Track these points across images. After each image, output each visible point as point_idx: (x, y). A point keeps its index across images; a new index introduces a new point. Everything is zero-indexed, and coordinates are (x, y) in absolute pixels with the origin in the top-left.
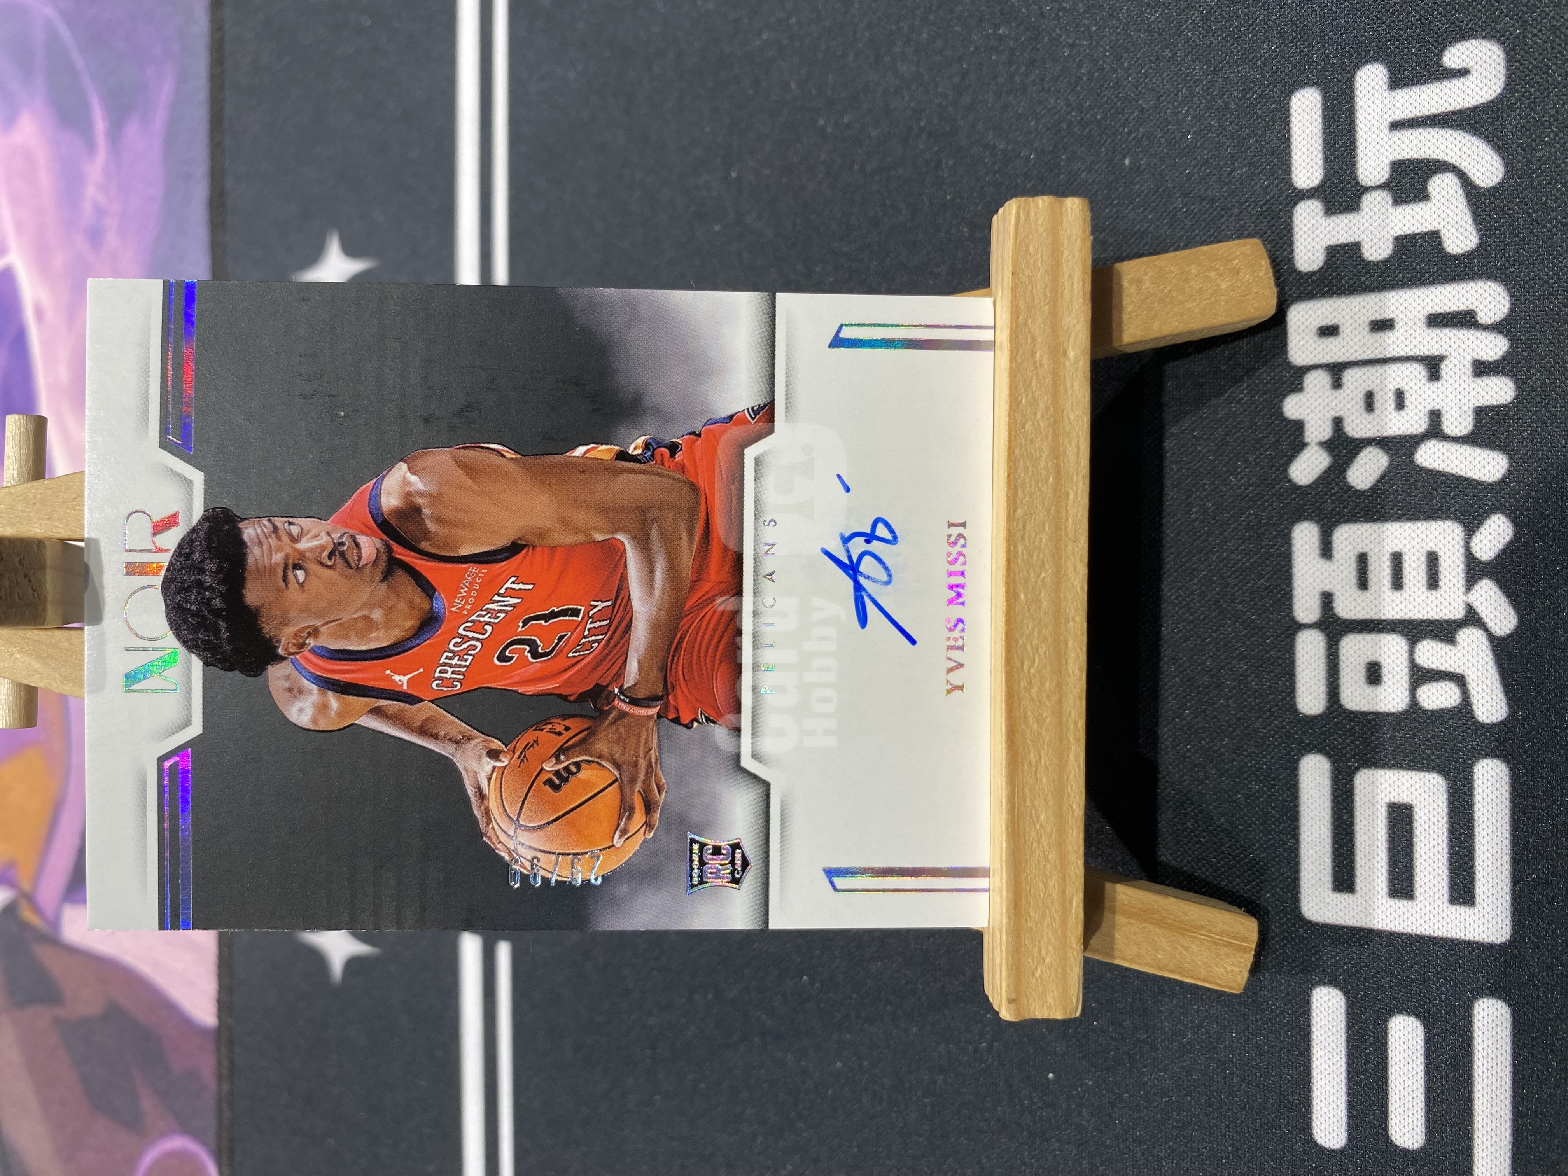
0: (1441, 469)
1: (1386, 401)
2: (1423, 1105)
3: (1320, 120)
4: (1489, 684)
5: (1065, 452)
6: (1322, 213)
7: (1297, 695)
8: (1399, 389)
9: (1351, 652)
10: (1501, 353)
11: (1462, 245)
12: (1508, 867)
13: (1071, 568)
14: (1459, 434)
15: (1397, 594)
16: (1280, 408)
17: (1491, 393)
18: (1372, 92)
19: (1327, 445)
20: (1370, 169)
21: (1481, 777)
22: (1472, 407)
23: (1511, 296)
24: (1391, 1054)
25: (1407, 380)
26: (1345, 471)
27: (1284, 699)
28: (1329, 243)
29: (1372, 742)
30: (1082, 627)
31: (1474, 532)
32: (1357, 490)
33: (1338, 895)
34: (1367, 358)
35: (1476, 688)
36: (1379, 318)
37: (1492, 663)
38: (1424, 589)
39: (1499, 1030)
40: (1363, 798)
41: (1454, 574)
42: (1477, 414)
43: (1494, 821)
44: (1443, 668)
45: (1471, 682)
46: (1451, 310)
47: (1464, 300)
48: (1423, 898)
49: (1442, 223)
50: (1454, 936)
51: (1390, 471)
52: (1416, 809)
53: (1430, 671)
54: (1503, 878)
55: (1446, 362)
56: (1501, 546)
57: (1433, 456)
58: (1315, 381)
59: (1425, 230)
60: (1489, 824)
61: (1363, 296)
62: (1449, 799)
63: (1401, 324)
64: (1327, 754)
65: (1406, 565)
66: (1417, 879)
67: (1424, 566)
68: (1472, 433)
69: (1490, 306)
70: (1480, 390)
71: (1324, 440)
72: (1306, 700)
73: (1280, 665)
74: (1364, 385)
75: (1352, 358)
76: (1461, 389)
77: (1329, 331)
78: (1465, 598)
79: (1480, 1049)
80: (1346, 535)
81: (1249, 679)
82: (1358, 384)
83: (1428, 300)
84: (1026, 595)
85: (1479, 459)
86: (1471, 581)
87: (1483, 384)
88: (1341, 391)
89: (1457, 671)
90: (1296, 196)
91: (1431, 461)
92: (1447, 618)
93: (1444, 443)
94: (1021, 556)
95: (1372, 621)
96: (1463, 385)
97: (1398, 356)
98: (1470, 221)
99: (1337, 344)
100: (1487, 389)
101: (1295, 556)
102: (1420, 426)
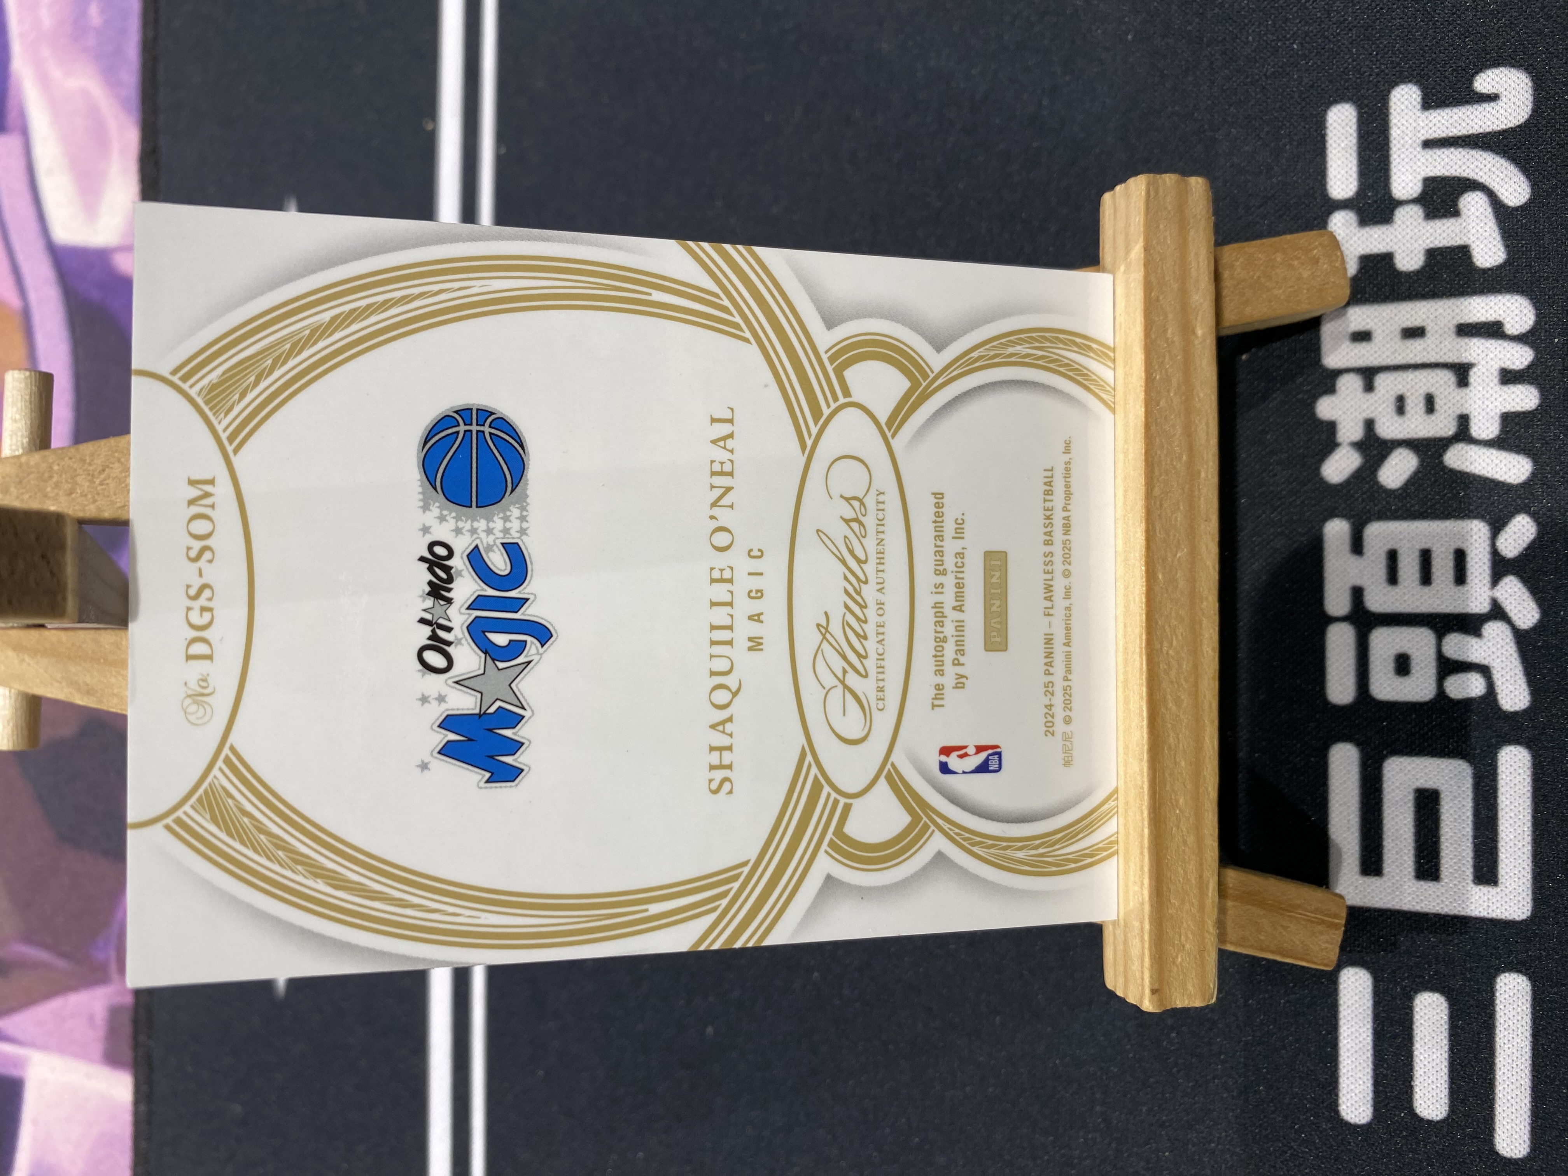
0: (1468, 470)
1: (1415, 405)
2: (1446, 1078)
3: (1355, 134)
4: (1514, 676)
6: (1355, 224)
7: (1327, 685)
8: (1429, 394)
9: (1381, 645)
10: (1526, 363)
11: (1491, 260)
12: (1530, 848)
13: (1204, 548)
14: (1487, 438)
15: (1426, 589)
16: (1313, 409)
17: (1517, 400)
18: (1406, 111)
19: (1359, 446)
20: (1403, 184)
21: (1505, 763)
22: (1499, 413)
23: (1536, 310)
24: (1416, 1030)
25: (1437, 385)
26: (1376, 471)
27: (1314, 689)
28: (1363, 252)
30: (1214, 607)
32: (1387, 490)
33: (1366, 878)
34: (1398, 363)
35: (1500, 678)
36: (1411, 326)
37: (1516, 655)
38: (1451, 585)
39: (1520, 1003)
40: (1391, 785)
41: (1481, 570)
42: (1503, 420)
43: (1517, 804)
44: (1470, 660)
45: (1496, 673)
46: (1480, 320)
47: (1492, 311)
48: (1448, 880)
49: (1472, 238)
50: (1479, 918)
51: (1419, 472)
52: (1443, 795)
53: (1455, 662)
54: (1525, 858)
55: (1475, 369)
56: (1525, 545)
57: (1461, 458)
58: (1347, 385)
59: (1455, 244)
60: (1512, 807)
61: (1395, 305)
62: (1473, 785)
63: (1432, 332)
64: (1356, 743)
65: (1434, 561)
66: (1443, 861)
67: (1451, 563)
68: (1499, 437)
69: (1517, 319)
70: (1506, 396)
71: (1355, 440)
72: (1336, 690)
73: (1310, 655)
74: (1395, 389)
75: (1386, 363)
76: (1488, 396)
77: (1362, 336)
78: (1490, 593)
79: (1502, 1021)
80: (1377, 532)
82: (1389, 388)
83: (1457, 310)
85: (1504, 462)
86: (1496, 578)
87: (1509, 391)
88: (1373, 394)
89: (1483, 662)
90: (1331, 207)
91: (1459, 463)
92: (1473, 612)
93: (1472, 446)
95: (1401, 615)
96: (1491, 392)
97: (1428, 362)
98: (1499, 238)
99: (1369, 348)
100: (1513, 396)
101: (1326, 552)
102: (1449, 429)
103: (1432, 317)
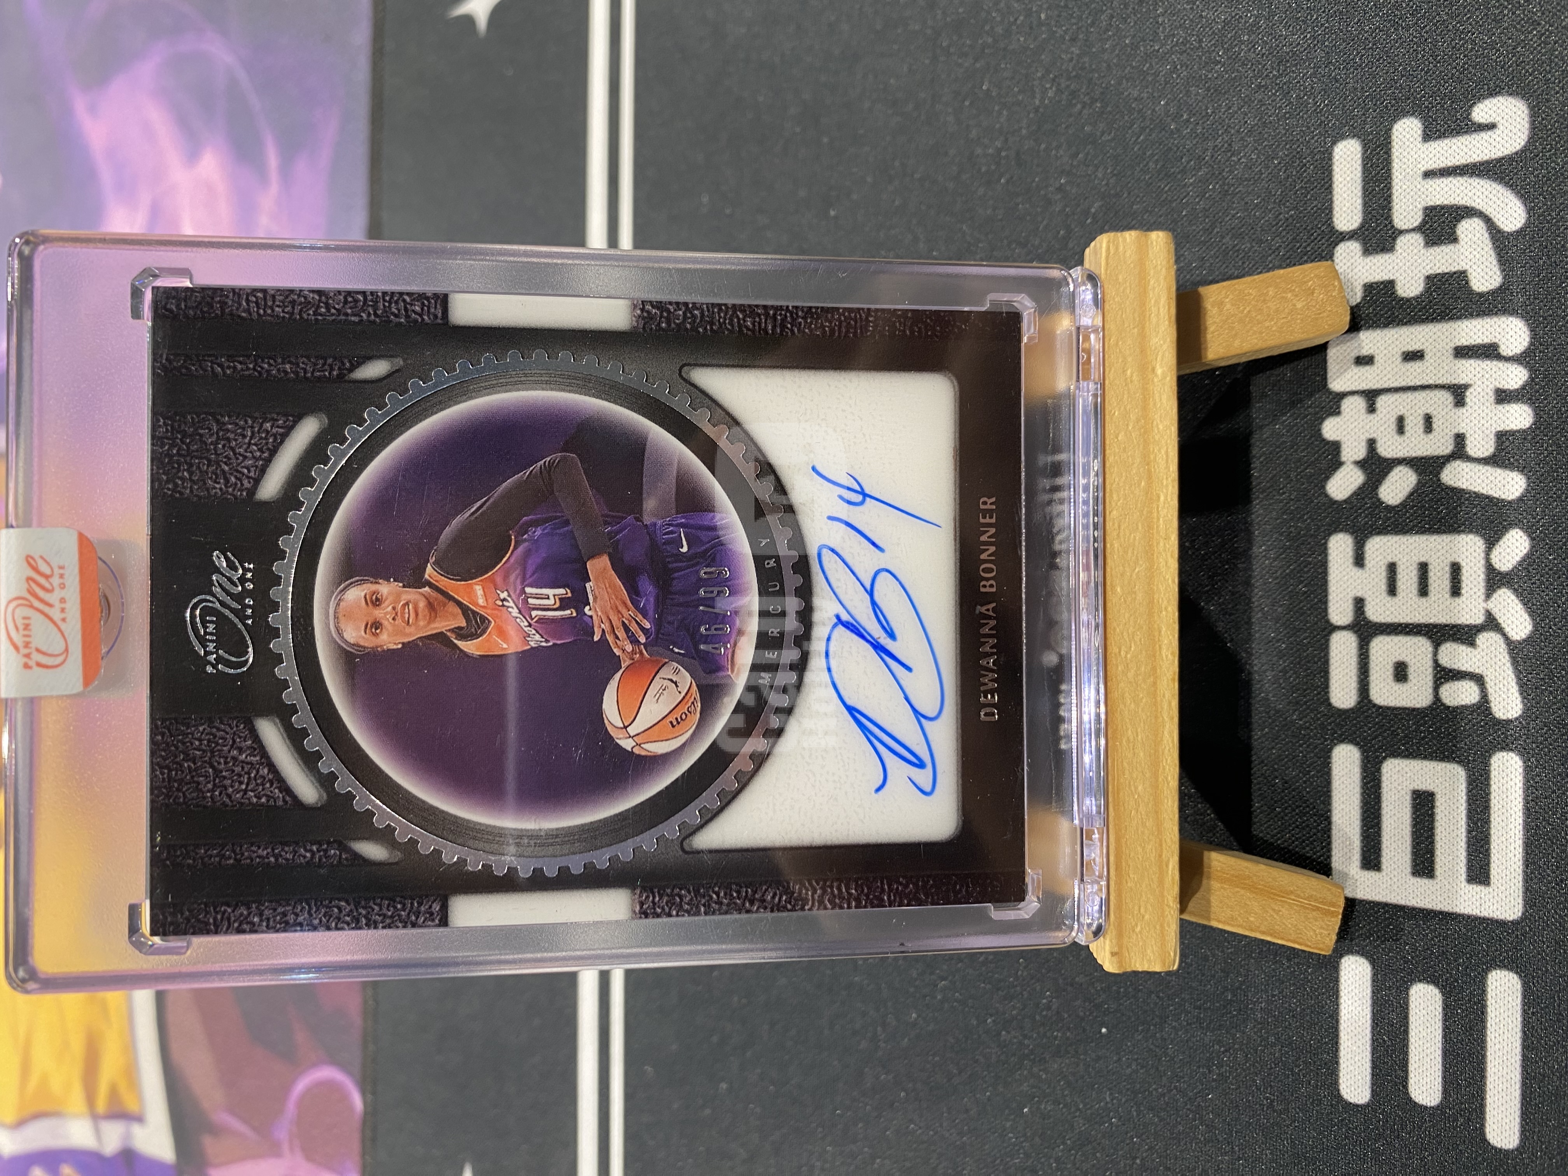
0: (1464, 487)
1: (1415, 425)
2: (1440, 1066)
3: (1360, 168)
4: (1506, 684)
6: (1360, 253)
7: (1331, 690)
8: (1427, 414)
9: (1380, 652)
13: (1163, 563)
14: (1482, 456)
15: (1424, 600)
16: (1320, 430)
17: (1511, 419)
18: (1407, 143)
19: (1361, 464)
20: (1404, 215)
21: (1497, 769)
22: (1494, 431)
23: (1531, 331)
24: (1412, 1019)
25: (1436, 405)
26: (1377, 488)
27: (1319, 693)
28: (1366, 281)
29: (1398, 734)
30: (1174, 616)
31: (1494, 545)
32: (1388, 506)
33: (1366, 872)
34: (1399, 386)
36: (1411, 349)
37: (1509, 665)
38: (1447, 596)
39: (1510, 999)
40: (1389, 785)
41: (1475, 583)
42: (1498, 438)
43: (1509, 808)
44: (1464, 669)
45: (1489, 681)
46: (1476, 343)
47: (1488, 333)
48: (1442, 877)
49: (1470, 263)
51: (1419, 488)
52: (1438, 796)
53: (1450, 671)
54: (1517, 859)
55: (1471, 390)
56: (1518, 559)
57: (1457, 475)
58: (1351, 407)
59: (1454, 270)
60: (1504, 811)
61: (1396, 329)
62: (1467, 788)
63: (1430, 355)
64: (1357, 744)
65: (1431, 574)
66: (1438, 859)
67: (1448, 575)
68: (1494, 455)
69: (1512, 340)
70: (1501, 415)
71: (1358, 459)
72: (1339, 695)
73: (1315, 663)
74: (1396, 410)
76: (1484, 415)
77: (1365, 360)
78: (1485, 605)
79: (1493, 1015)
80: (1377, 546)
81: (1288, 675)
82: (1390, 409)
83: (1455, 333)
85: (1499, 478)
86: (1490, 589)
87: (1503, 411)
88: (1375, 415)
89: (1477, 671)
90: (1337, 238)
91: (1455, 479)
93: (1468, 464)
95: (1400, 625)
96: (1486, 411)
97: (1427, 383)
98: (1495, 262)
99: (1372, 372)
100: (1507, 415)
101: (1330, 565)
102: (1446, 448)
103: (1431, 340)
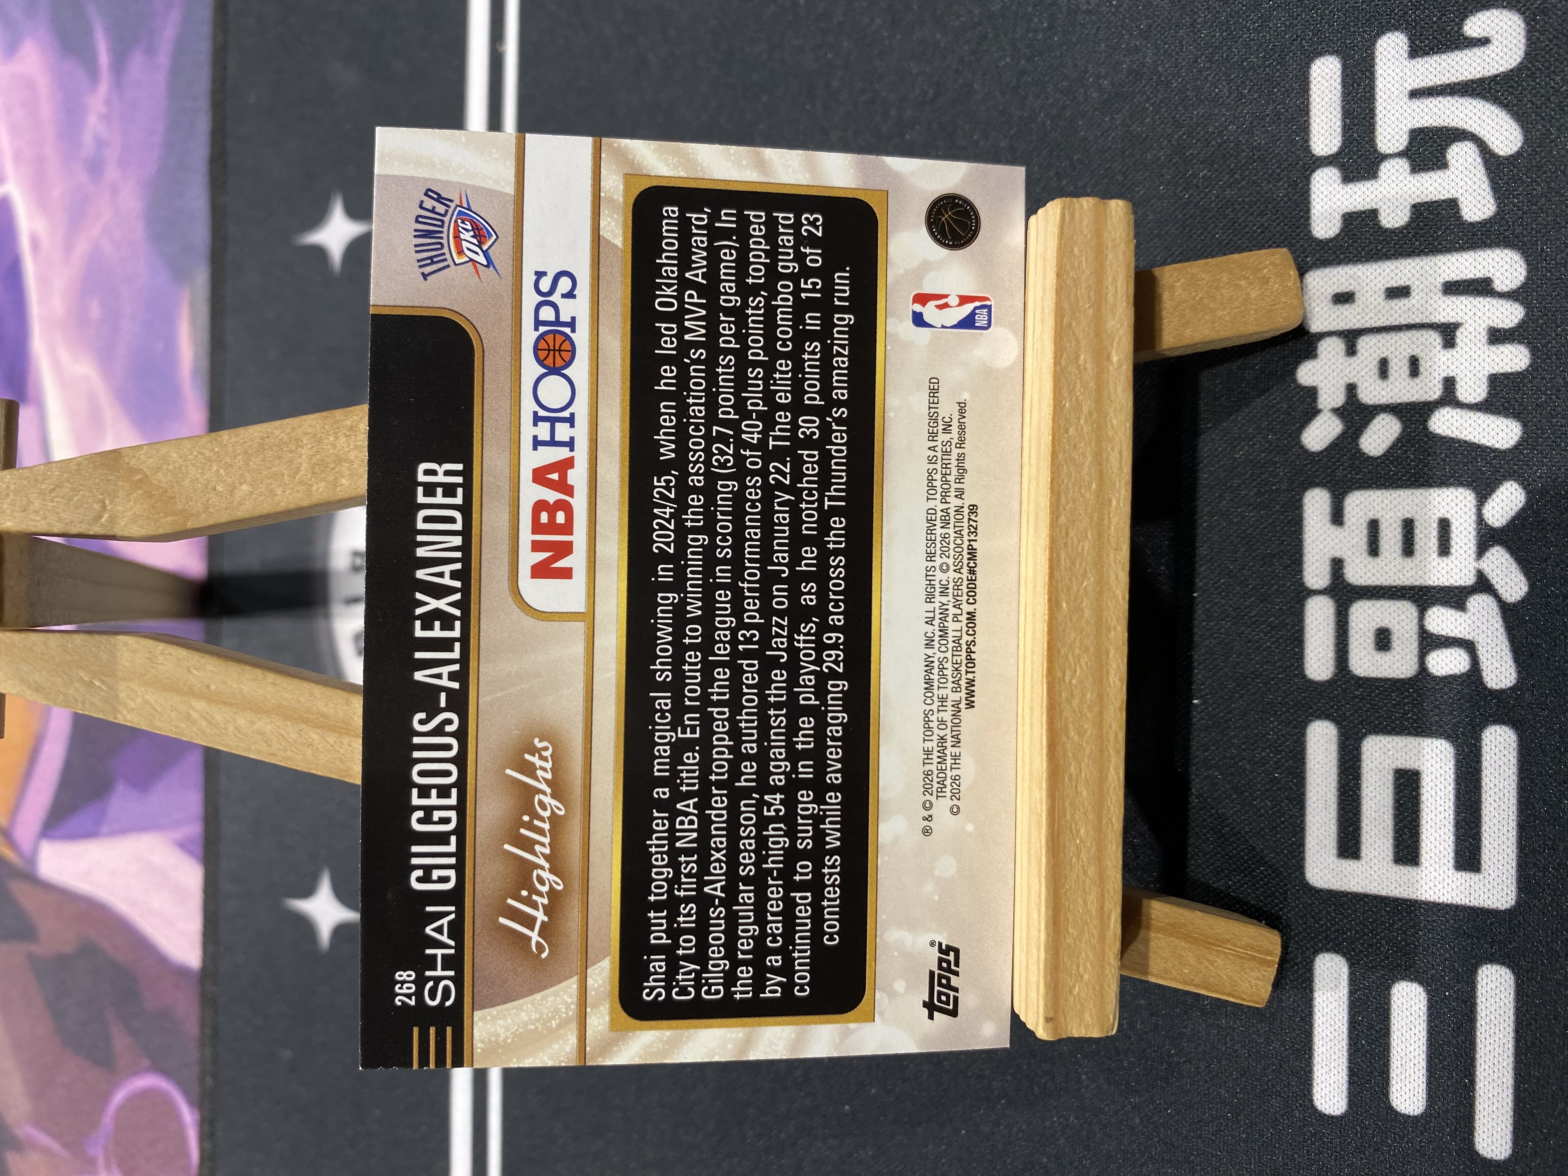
0: (1454, 436)
1: (1399, 368)
2: (1424, 1072)
3: (1339, 88)
4: (1499, 651)
5: (1108, 458)
6: (1339, 181)
7: (1305, 662)
8: (1413, 356)
9: (1361, 618)
10: (1516, 321)
11: (1480, 214)
12: (1515, 833)
13: (1113, 577)
14: (1473, 401)
15: (1409, 560)
16: (1294, 374)
17: (1505, 361)
18: (1392, 60)
19: (1340, 412)
20: (1389, 137)
21: (1489, 744)
22: (1487, 374)
23: (1528, 265)
24: (1394, 1020)
25: (1423, 347)
26: (1358, 437)
27: (1293, 665)
28: (1346, 210)
29: (1380, 709)
30: (1123, 636)
31: (1486, 498)
32: (1369, 457)
33: (1343, 861)
34: (1382, 324)
35: (1485, 654)
36: (1395, 285)
37: (1502, 630)
38: (1435, 555)
39: (1502, 997)
40: (1370, 764)
41: (1466, 540)
42: (1491, 382)
43: (1501, 787)
44: (1453, 635)
45: (1480, 648)
46: (1468, 278)
47: (1481, 267)
48: (1428, 865)
49: (1461, 191)
50: (1459, 902)
51: (1403, 437)
52: (1423, 775)
53: (1438, 637)
54: (1510, 844)
55: (1461, 329)
56: (1513, 513)
57: (1446, 423)
58: (1329, 349)
59: (1443, 198)
60: (1497, 790)
61: (1380, 263)
62: (1456, 766)
63: (1416, 291)
64: (1334, 721)
65: (1417, 531)
66: (1423, 845)
67: (1436, 533)
68: (1486, 401)
69: (1507, 274)
70: (1494, 357)
71: (1336, 406)
72: (1314, 666)
73: (1289, 631)
74: (1378, 352)
75: (1368, 325)
76: (1476, 356)
77: (1344, 298)
78: (1476, 565)
79: (1483, 1011)
80: (1357, 502)
81: (1259, 645)
82: (1372, 351)
83: (1443, 267)
84: (1068, 603)
85: (1492, 426)
86: (1482, 548)
87: (1498, 352)
88: (1355, 358)
89: (1467, 637)
90: (1314, 163)
91: (1445, 427)
92: (1457, 584)
93: (1458, 410)
94: (1063, 563)
95: (1381, 588)
96: (1478, 352)
97: (1413, 322)
98: (1488, 189)
99: (1352, 310)
100: (1502, 356)
101: (1306, 522)
102: (1435, 392)
103: (1417, 275)
